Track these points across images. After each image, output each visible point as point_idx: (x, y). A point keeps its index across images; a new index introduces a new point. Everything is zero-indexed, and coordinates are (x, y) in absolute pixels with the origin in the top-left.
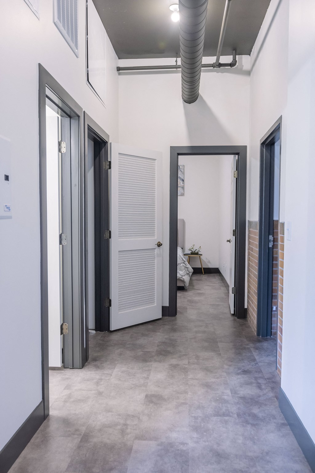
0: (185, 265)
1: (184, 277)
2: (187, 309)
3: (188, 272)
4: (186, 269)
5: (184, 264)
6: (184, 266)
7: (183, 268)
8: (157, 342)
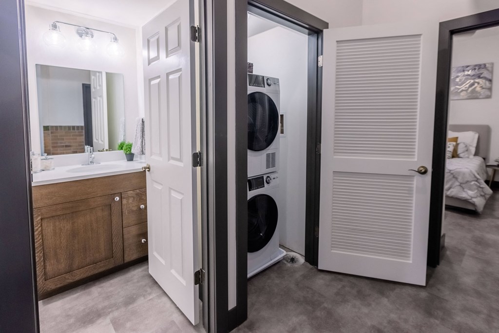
0: (478, 184)
1: (474, 200)
2: (464, 255)
3: (482, 194)
4: (480, 189)
5: (476, 183)
6: (476, 185)
7: (475, 187)
8: (369, 324)
